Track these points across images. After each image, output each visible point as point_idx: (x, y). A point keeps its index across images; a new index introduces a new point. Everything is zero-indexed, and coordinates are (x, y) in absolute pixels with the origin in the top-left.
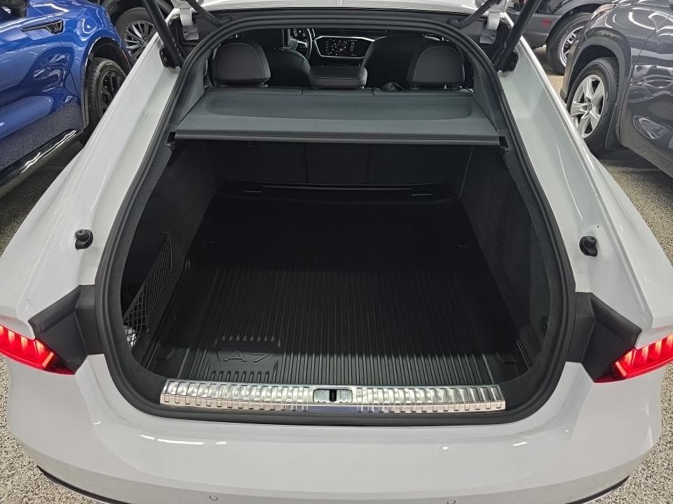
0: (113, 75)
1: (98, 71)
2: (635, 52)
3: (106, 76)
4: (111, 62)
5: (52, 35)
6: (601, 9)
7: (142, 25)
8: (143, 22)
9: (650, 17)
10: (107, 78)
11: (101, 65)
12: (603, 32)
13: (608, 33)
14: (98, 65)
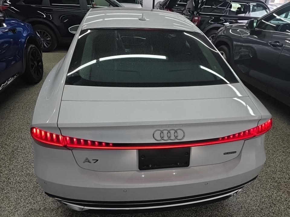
0: (35, 51)
1: (29, 49)
2: (235, 43)
3: (32, 51)
4: (33, 46)
5: (13, 34)
6: (221, 29)
7: (40, 32)
8: (41, 30)
9: (238, 31)
10: (32, 52)
11: (30, 47)
12: (222, 37)
13: (223, 37)
14: (29, 46)
